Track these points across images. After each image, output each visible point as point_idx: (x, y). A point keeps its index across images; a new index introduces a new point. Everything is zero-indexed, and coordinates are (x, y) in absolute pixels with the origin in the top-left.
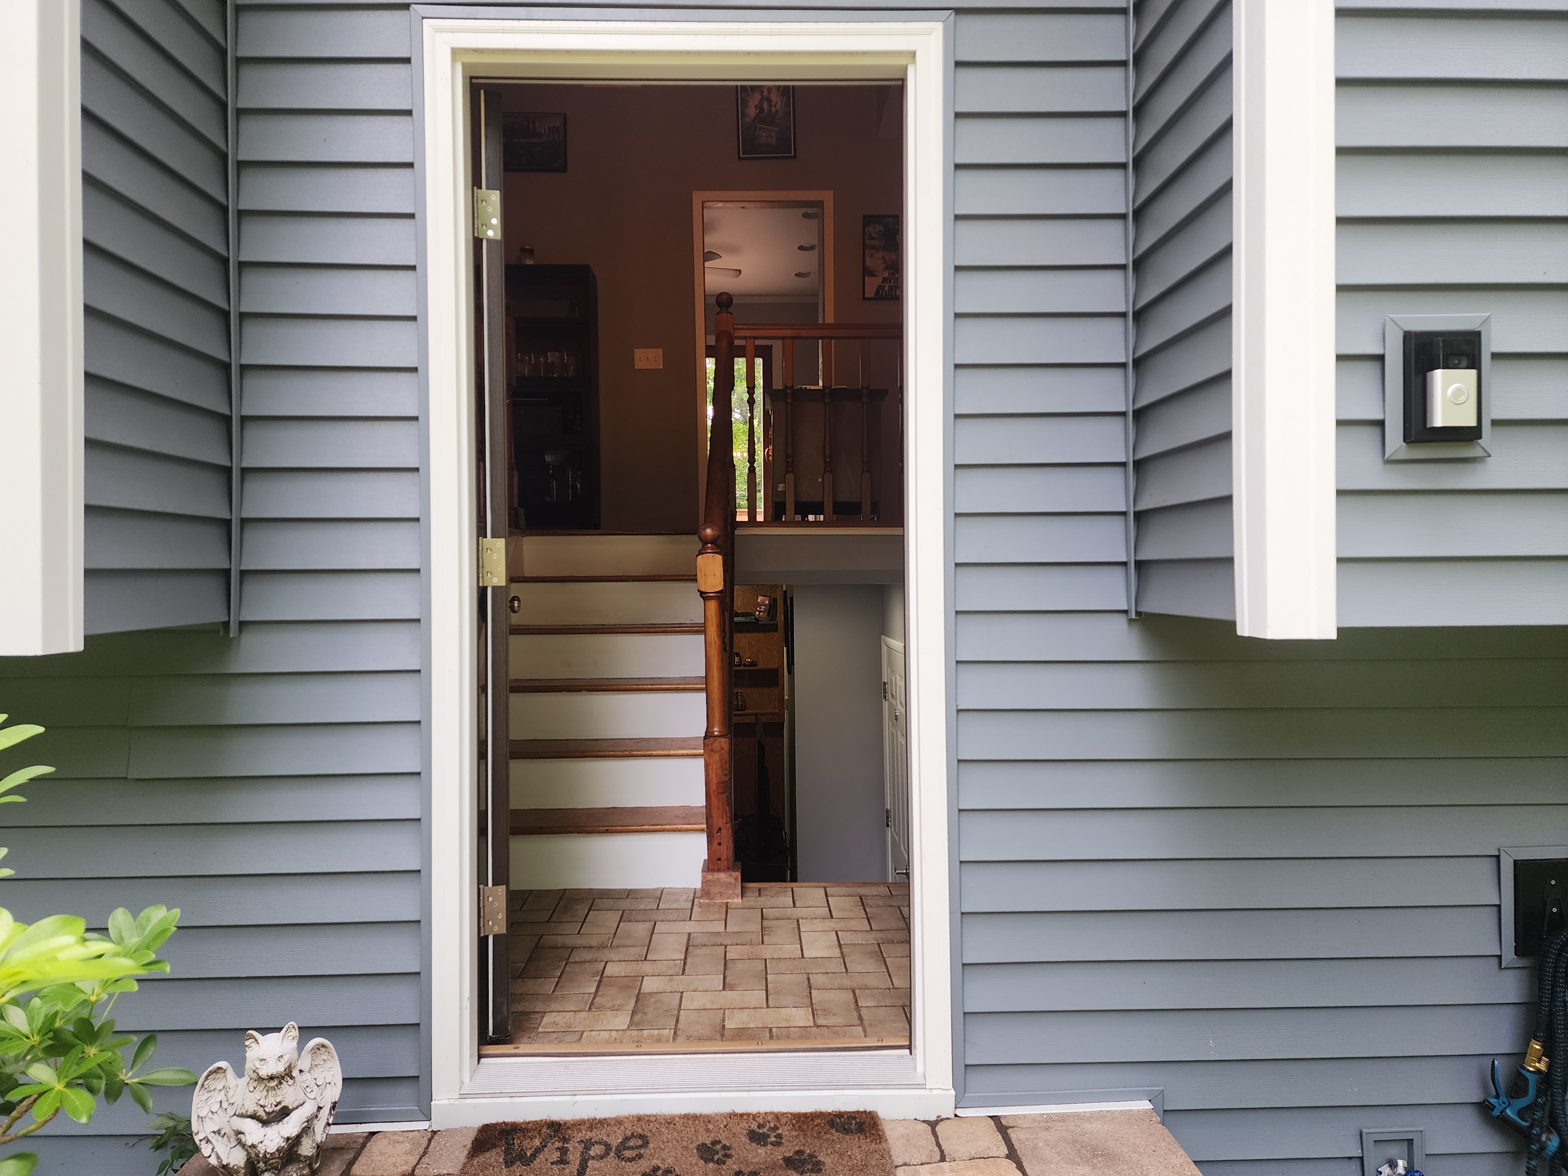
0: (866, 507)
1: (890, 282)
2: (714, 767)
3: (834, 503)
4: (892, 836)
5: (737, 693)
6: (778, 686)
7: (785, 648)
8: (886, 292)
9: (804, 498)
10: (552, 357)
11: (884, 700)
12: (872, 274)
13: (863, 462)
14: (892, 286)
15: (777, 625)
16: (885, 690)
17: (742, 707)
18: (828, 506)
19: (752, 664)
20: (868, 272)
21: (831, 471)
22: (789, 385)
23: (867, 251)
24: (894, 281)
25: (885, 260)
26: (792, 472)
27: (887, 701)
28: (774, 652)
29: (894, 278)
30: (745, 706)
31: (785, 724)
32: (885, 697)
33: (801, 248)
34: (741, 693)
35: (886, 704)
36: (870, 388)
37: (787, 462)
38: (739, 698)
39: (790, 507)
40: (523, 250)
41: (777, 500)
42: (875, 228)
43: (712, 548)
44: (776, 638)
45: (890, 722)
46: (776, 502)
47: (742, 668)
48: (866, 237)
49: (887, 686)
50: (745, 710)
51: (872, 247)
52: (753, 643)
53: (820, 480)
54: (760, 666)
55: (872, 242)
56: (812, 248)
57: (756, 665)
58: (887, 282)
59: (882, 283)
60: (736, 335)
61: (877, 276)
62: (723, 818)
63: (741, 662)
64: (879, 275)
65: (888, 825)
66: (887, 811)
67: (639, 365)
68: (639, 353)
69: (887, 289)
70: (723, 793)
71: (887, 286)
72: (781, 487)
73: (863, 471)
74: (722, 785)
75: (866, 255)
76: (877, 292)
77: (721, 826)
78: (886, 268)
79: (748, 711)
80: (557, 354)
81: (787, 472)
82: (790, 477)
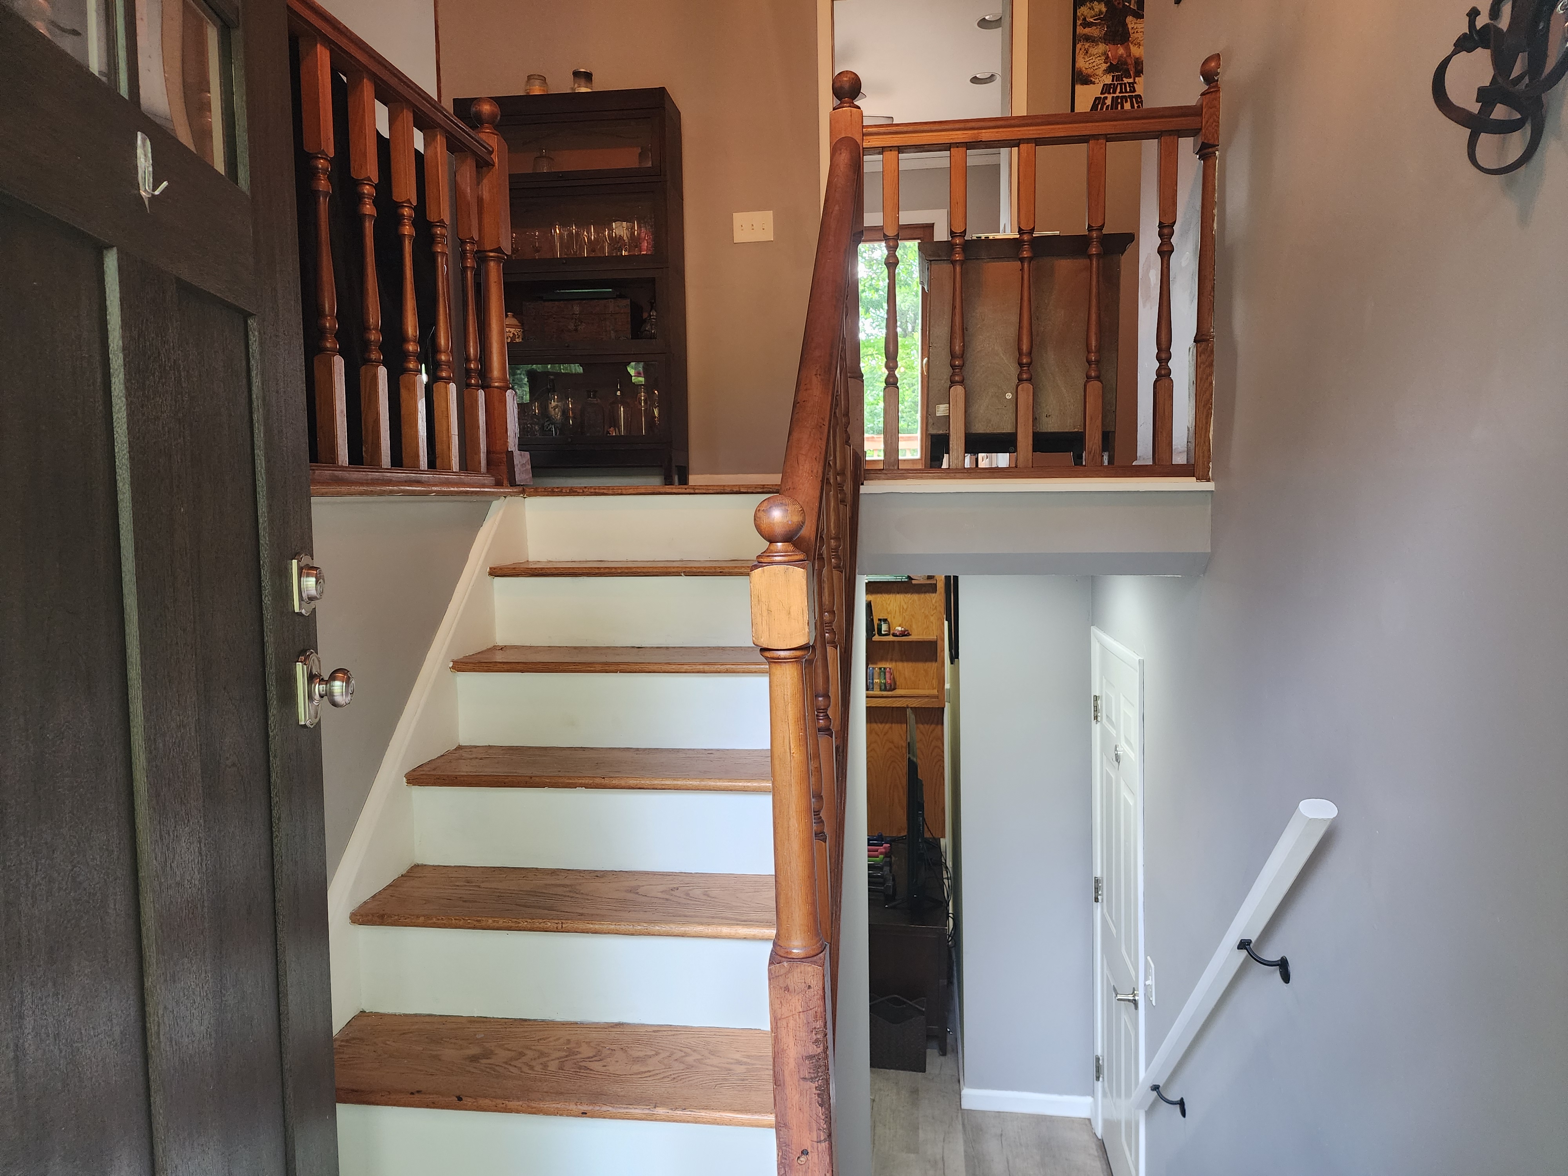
0: (1093, 440)
1: (1114, 92)
2: (792, 1023)
3: (1034, 433)
4: (1103, 916)
5: (885, 668)
6: (936, 661)
7: (946, 623)
8: (1108, 106)
9: (980, 428)
10: (620, 229)
11: (1094, 722)
12: (1086, 80)
13: (1089, 362)
14: (1118, 97)
15: (936, 585)
16: (1096, 707)
17: (891, 686)
18: (1025, 441)
19: (904, 634)
20: (1080, 78)
21: (1029, 380)
22: (958, 230)
23: (1078, 46)
24: (1121, 88)
25: (1107, 57)
26: (962, 382)
27: (1099, 724)
28: (932, 619)
29: (1121, 84)
30: (895, 684)
31: (946, 709)
32: (1096, 718)
33: (975, 80)
34: (890, 669)
35: (1096, 728)
36: (1104, 231)
37: (953, 366)
38: (888, 675)
39: (957, 442)
40: (576, 74)
41: (934, 432)
42: (1092, 8)
43: (785, 553)
44: (934, 601)
45: (1105, 757)
46: (932, 436)
47: (891, 638)
48: (1079, 22)
49: (1099, 702)
50: (894, 689)
51: (1088, 38)
52: (905, 607)
53: (1009, 396)
54: (913, 637)
55: (1087, 31)
56: (991, 78)
57: (908, 635)
58: (1109, 93)
59: (1101, 94)
60: (866, 145)
61: (1094, 83)
62: (810, 1131)
63: (889, 631)
64: (1097, 81)
65: (1096, 900)
66: (1097, 881)
67: (740, 237)
68: (739, 219)
69: (1109, 102)
70: (812, 1079)
71: (1110, 97)
72: (941, 410)
73: (1089, 377)
74: (807, 1062)
75: (1077, 51)
76: (1094, 107)
77: (807, 1145)
78: (1109, 70)
79: (898, 692)
80: (624, 223)
81: (953, 383)
82: (958, 391)
